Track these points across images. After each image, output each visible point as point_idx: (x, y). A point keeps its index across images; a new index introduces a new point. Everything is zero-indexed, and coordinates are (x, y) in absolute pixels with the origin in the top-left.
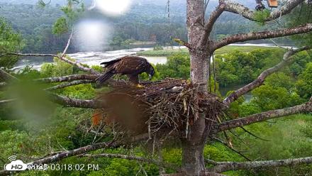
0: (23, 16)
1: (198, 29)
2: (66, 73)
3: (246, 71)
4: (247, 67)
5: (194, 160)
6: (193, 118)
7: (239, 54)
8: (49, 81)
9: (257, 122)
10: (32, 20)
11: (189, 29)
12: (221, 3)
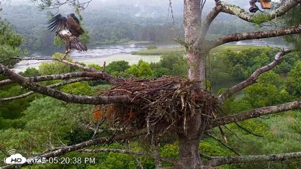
0: (22, 17)
1: (194, 29)
2: (63, 72)
3: (237, 69)
4: (239, 65)
5: (190, 154)
6: (190, 114)
7: (231, 53)
8: (52, 79)
9: (251, 118)
10: (30, 21)
11: (186, 29)
12: (218, 4)
